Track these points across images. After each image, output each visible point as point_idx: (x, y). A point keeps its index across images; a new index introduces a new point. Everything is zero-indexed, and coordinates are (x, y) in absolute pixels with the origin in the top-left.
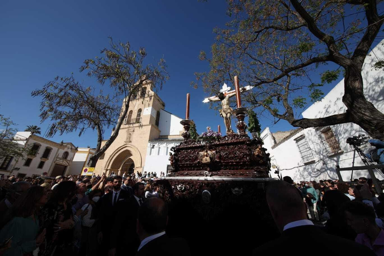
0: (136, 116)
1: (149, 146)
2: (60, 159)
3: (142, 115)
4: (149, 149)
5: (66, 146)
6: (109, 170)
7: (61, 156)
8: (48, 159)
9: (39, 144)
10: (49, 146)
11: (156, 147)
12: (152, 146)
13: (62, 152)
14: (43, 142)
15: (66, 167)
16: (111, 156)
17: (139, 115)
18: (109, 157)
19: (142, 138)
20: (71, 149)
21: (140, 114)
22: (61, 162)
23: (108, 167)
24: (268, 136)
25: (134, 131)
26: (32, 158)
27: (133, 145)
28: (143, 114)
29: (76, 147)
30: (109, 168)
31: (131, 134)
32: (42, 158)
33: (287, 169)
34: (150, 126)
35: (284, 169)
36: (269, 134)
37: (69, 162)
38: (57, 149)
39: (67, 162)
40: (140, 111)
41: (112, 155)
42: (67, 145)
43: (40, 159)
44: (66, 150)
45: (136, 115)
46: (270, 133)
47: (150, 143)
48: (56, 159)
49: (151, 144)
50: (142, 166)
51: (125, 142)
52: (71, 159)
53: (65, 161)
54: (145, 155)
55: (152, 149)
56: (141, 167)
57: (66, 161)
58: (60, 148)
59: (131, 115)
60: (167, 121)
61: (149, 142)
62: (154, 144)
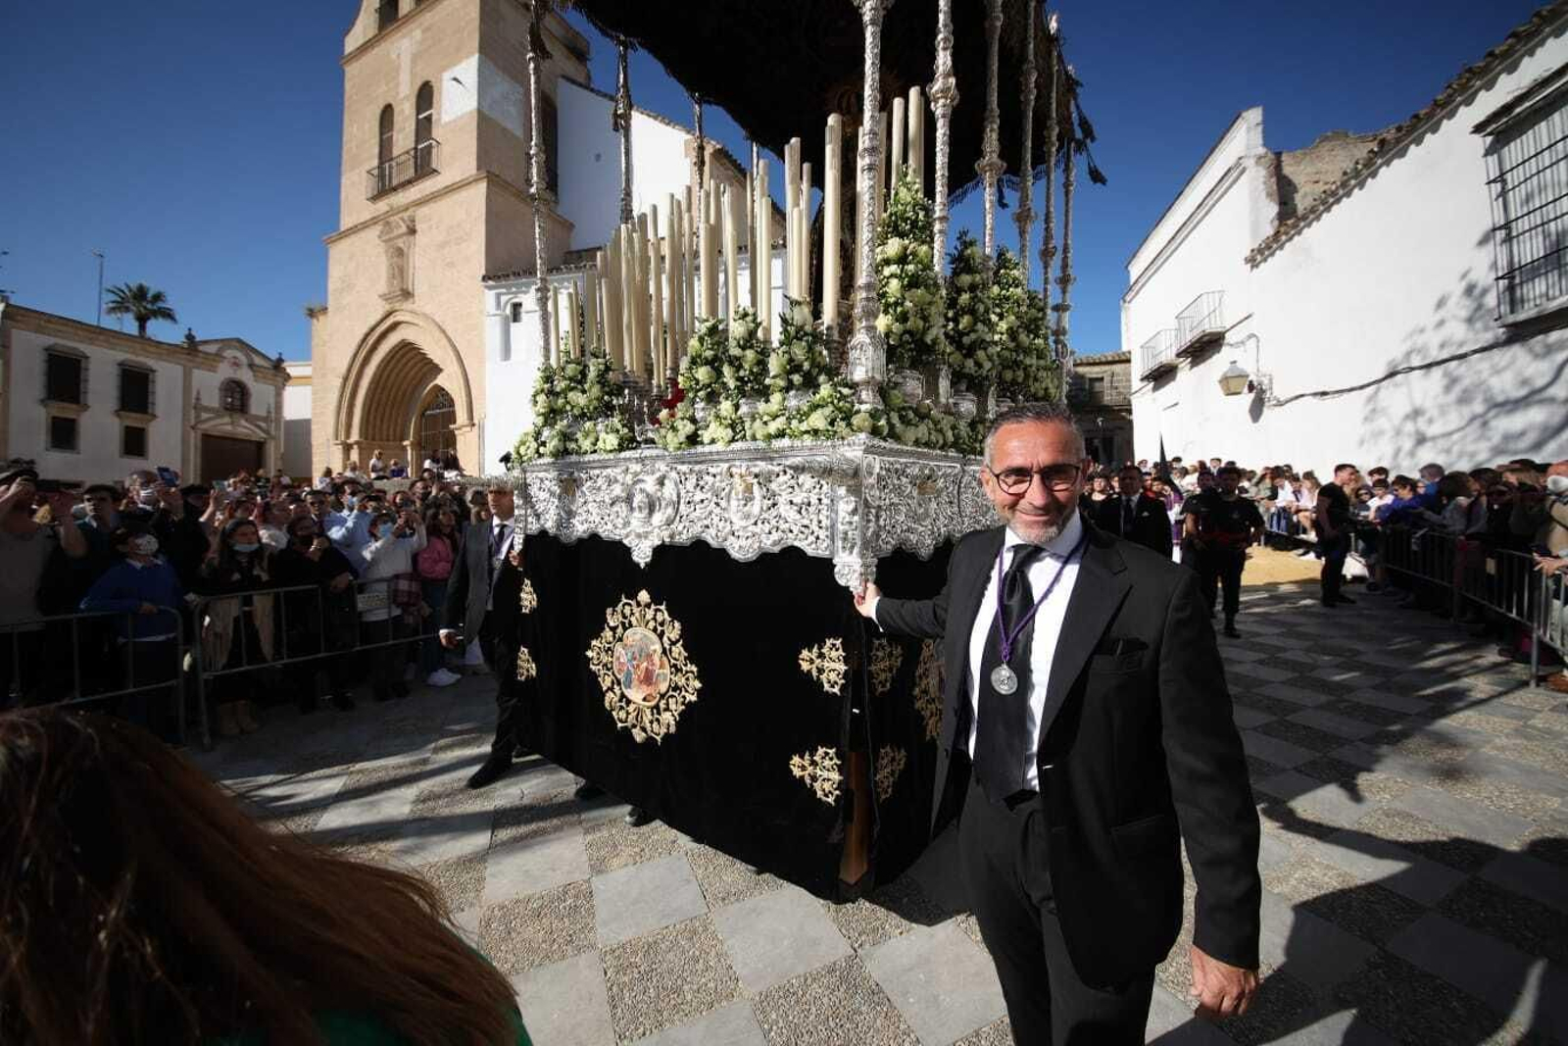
0: (413, 139)
1: (493, 311)
2: (217, 414)
3: (439, 119)
4: (492, 329)
5: (217, 355)
6: (355, 447)
7: (212, 399)
8: (154, 416)
9: (74, 349)
10: (133, 357)
11: (527, 312)
12: (508, 311)
13: (209, 384)
14: (91, 341)
15: (260, 446)
16: (346, 379)
17: (424, 128)
18: (338, 382)
19: (451, 265)
20: (251, 366)
21: (429, 119)
22: (224, 425)
23: (348, 435)
24: (1243, 178)
25: (412, 231)
26: (72, 416)
27: (418, 309)
28: (439, 114)
29: (274, 356)
30: (355, 437)
31: (405, 250)
32: (122, 413)
33: (1324, 394)
34: (483, 186)
35: (1302, 396)
36: (1250, 163)
37: (263, 425)
38: (178, 370)
39: (259, 427)
40: (425, 96)
41: (349, 370)
42: (220, 349)
43: (117, 420)
44: (224, 372)
45: (411, 126)
46: (1261, 150)
47: (491, 295)
48: (198, 417)
49: (498, 296)
50: (476, 421)
51: (386, 298)
52: (269, 412)
53: (243, 422)
54: (482, 361)
55: (514, 326)
56: (474, 425)
57: (247, 420)
58: (191, 364)
59: (392, 136)
60: (598, 157)
61: (490, 288)
62: (516, 294)
